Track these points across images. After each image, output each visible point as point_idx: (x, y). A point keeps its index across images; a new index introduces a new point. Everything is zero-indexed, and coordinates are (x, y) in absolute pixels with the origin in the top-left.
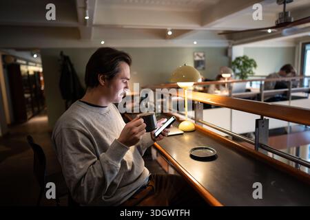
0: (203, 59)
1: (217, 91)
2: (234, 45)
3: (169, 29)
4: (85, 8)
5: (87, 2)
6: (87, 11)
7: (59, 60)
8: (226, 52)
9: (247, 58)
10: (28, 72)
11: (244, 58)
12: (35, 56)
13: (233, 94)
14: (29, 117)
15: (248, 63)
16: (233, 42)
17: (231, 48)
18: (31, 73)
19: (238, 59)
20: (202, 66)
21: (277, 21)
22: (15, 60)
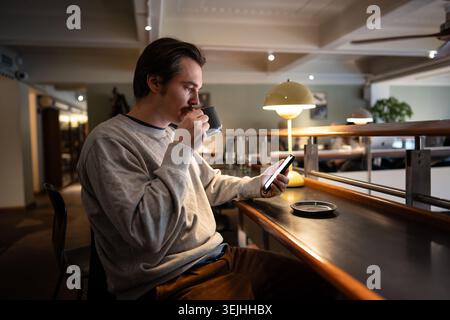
0: (324, 102)
1: (345, 147)
2: (373, 81)
3: (270, 52)
4: (146, 15)
5: (149, 3)
6: (149, 20)
7: (111, 100)
8: (362, 93)
9: (396, 100)
10: (70, 124)
11: (389, 101)
12: (81, 98)
13: (372, 151)
14: (65, 183)
15: (398, 110)
16: (372, 77)
17: (369, 87)
18: (75, 125)
19: (380, 102)
20: (323, 114)
21: (443, 26)
22: (54, 103)
